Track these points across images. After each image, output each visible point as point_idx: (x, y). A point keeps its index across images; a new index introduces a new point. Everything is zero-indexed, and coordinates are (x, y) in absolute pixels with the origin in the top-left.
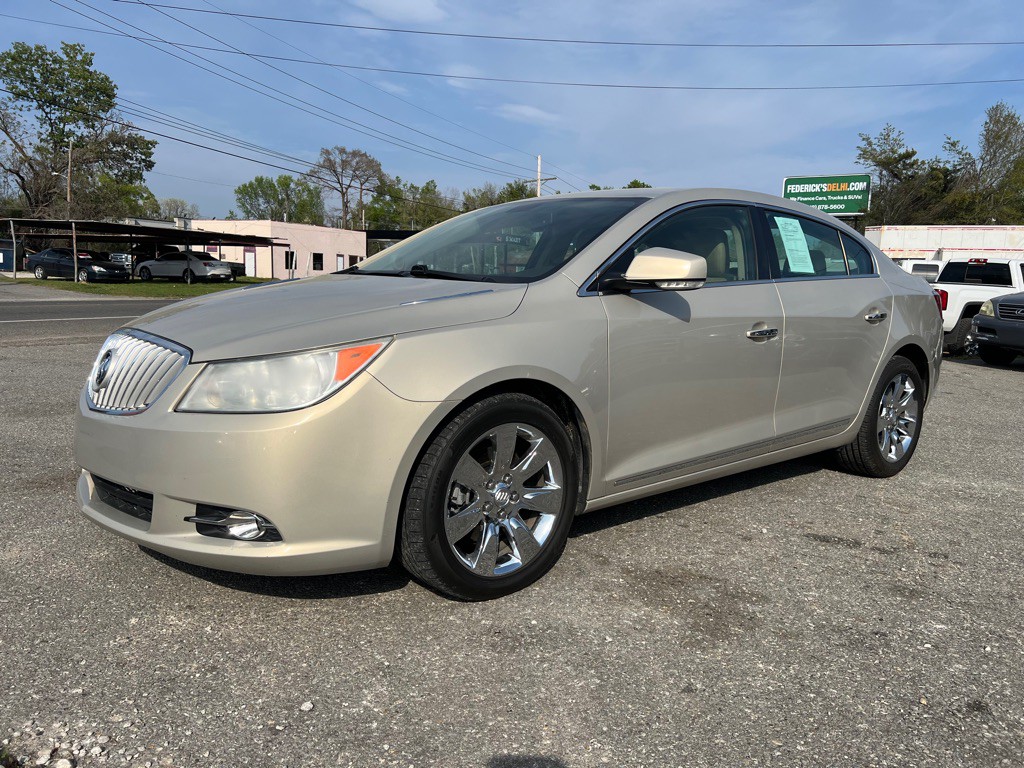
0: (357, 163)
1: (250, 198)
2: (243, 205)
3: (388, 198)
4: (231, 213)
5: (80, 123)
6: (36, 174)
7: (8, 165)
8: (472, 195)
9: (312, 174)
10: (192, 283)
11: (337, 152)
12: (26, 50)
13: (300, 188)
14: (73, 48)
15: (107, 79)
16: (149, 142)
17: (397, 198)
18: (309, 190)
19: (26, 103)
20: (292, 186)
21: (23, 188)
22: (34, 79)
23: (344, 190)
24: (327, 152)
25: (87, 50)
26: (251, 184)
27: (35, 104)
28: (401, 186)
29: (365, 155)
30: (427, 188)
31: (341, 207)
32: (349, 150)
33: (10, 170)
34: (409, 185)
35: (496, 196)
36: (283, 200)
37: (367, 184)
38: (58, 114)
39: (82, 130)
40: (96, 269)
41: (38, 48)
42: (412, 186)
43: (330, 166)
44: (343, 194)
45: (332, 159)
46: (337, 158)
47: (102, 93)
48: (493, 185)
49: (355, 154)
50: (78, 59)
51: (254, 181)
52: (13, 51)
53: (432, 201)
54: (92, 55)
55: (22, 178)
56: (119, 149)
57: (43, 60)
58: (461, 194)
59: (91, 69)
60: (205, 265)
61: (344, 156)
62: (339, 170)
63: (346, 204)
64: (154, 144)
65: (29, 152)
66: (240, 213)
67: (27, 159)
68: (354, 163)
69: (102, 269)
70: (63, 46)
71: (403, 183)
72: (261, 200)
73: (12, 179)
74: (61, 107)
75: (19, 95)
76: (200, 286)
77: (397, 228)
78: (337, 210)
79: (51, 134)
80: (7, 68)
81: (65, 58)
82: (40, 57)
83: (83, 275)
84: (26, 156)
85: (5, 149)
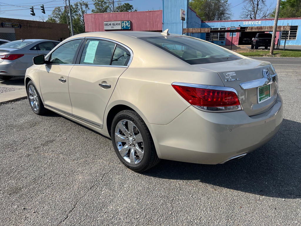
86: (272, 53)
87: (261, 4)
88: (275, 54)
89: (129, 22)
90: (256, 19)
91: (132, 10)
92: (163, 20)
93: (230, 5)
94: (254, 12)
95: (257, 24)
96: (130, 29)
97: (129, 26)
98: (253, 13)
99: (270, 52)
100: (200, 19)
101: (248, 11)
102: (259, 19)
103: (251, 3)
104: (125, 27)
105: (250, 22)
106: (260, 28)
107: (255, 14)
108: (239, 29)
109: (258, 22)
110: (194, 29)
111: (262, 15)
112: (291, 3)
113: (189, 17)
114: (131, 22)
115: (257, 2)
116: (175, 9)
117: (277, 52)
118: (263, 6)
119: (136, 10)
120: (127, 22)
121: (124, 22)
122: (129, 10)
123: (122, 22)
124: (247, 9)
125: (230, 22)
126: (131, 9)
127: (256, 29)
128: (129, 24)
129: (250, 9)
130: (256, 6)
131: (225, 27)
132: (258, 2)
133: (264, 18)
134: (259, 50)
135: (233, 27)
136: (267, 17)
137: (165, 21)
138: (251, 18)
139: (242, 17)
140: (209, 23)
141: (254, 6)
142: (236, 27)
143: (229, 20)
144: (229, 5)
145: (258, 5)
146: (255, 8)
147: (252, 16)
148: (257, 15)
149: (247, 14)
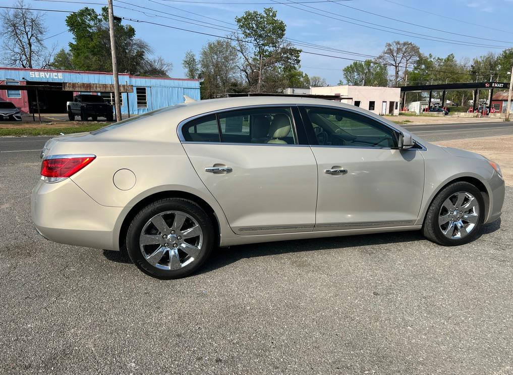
0: (406, 49)
1: (350, 73)
2: (347, 77)
3: (423, 66)
4: (341, 81)
5: (271, 45)
6: (253, 71)
7: (242, 68)
8: (479, 60)
9: (380, 57)
11: (395, 44)
12: (250, 14)
13: (376, 65)
14: (268, 10)
15: (282, 22)
16: (298, 51)
17: (429, 65)
18: (380, 66)
19: (250, 39)
20: (372, 65)
21: (247, 77)
22: (253, 28)
23: (397, 65)
24: (390, 45)
25: (274, 10)
26: (351, 66)
27: (253, 39)
28: (432, 60)
29: (411, 43)
30: (448, 59)
31: (395, 74)
32: (402, 42)
33: (242, 70)
34: (437, 58)
35: (496, 59)
36: (367, 72)
37: (410, 60)
38: (262, 42)
39: (270, 49)
41: (255, 12)
42: (439, 59)
43: (390, 52)
44: (396, 67)
45: (391, 48)
46: (394, 47)
47: (280, 29)
48: (493, 53)
49: (405, 44)
50: (271, 14)
51: (352, 64)
52: (245, 16)
53: (451, 66)
54: (276, 12)
55: (247, 73)
56: (286, 55)
57: (257, 18)
58: (472, 60)
59: (276, 19)
61: (399, 46)
62: (395, 54)
63: (397, 73)
64: (300, 51)
65: (250, 61)
66: (345, 81)
67: (250, 64)
68: (404, 50)
70: (265, 10)
71: (433, 57)
72: (356, 74)
73: (243, 74)
74: (264, 39)
75: (247, 35)
77: (428, 84)
78: (392, 76)
79: (259, 52)
80: (243, 24)
81: (265, 16)
82: (255, 16)
84: (249, 63)
85: (240, 61)
87: (36, 44)
90: (33, 68)
94: (26, 56)
95: (57, 78)
98: (24, 57)
101: (13, 53)
102: (37, 68)
103: (16, 40)
107: (29, 60)
108: (25, 84)
111: (42, 63)
112: (89, 48)
115: (27, 40)
118: (40, 48)
124: (11, 49)
129: (17, 50)
130: (26, 46)
132: (29, 40)
133: (49, 67)
135: (11, 80)
138: (23, 65)
139: (5, 62)
142: (17, 80)
145: (30, 46)
146: (26, 50)
147: (25, 62)
148: (32, 62)
149: (13, 58)
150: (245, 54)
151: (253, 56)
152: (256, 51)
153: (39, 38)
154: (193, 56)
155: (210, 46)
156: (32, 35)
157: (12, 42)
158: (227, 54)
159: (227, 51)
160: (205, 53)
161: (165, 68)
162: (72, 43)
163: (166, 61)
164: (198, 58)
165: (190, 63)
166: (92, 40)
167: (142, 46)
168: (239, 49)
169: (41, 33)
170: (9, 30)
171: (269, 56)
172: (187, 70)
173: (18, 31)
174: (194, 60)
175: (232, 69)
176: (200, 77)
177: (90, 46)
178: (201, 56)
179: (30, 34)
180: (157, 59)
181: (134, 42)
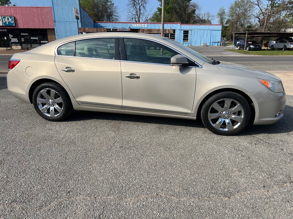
7: (256, 15)
10: (284, 50)
21: (259, 22)
33: (256, 17)
40: (251, 46)
55: (259, 19)
56: (291, 5)
60: (291, 44)
65: (264, 11)
69: (253, 47)
73: (257, 19)
76: (285, 52)
83: (248, 49)
84: (262, 12)
85: (256, 11)
86: (163, 53)
87: (143, 9)
88: (165, 54)
89: (12, 18)
90: (140, 22)
91: (10, 4)
92: (55, 17)
93: (117, 8)
94: (138, 16)
96: (14, 25)
97: (13, 22)
98: (137, 16)
99: (161, 52)
100: (92, 19)
101: (132, 15)
102: (142, 22)
103: (134, 8)
104: (7, 23)
105: (138, 24)
106: (150, 31)
107: (139, 18)
108: (130, 30)
109: (144, 25)
110: (90, 28)
111: (144, 19)
113: (82, 16)
114: (14, 17)
116: (66, 7)
117: (166, 52)
118: (144, 11)
119: (14, 5)
120: (9, 18)
121: (5, 18)
122: (6, 4)
123: (3, 17)
124: (132, 12)
125: (121, 24)
126: (8, 4)
127: (147, 31)
128: (12, 20)
129: (134, 13)
130: (138, 10)
131: (117, 28)
132: (140, 7)
133: (146, 22)
134: (151, 50)
135: (124, 29)
136: (148, 21)
137: (57, 19)
138: (136, 20)
139: (128, 19)
140: (102, 23)
141: (137, 10)
143: (118, 22)
144: (115, 7)
145: (140, 10)
146: (138, 12)
147: (137, 19)
148: (140, 19)
149: (132, 17)
150: (260, 6)
151: (266, 7)
152: (269, 4)
153: (144, 6)
154: (224, 10)
155: (236, 2)
156: (142, 4)
157: (132, 9)
158: (247, 7)
159: (247, 5)
160: (232, 8)
161: (210, 19)
162: (159, 8)
163: (211, 14)
164: (227, 11)
165: (221, 15)
166: (168, 5)
167: (194, 6)
168: (256, 3)
169: (146, 3)
170: (131, 2)
171: (278, 7)
172: (219, 19)
173: (136, 3)
174: (224, 12)
175: (249, 16)
176: (226, 23)
177: (167, 8)
178: (229, 10)
179: (140, 4)
180: (206, 13)
181: (191, 4)
